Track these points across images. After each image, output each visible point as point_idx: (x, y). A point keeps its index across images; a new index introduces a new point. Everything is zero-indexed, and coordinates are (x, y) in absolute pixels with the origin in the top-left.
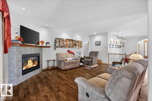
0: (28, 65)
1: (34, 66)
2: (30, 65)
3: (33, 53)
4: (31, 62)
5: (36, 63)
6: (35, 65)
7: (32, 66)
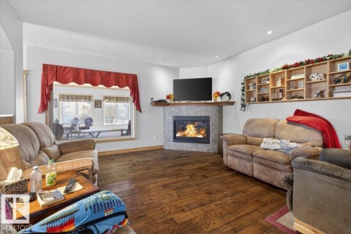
0: (186, 132)
1: (198, 136)
2: (191, 133)
3: (192, 114)
4: (193, 129)
5: (203, 132)
6: (201, 136)
7: (194, 136)
